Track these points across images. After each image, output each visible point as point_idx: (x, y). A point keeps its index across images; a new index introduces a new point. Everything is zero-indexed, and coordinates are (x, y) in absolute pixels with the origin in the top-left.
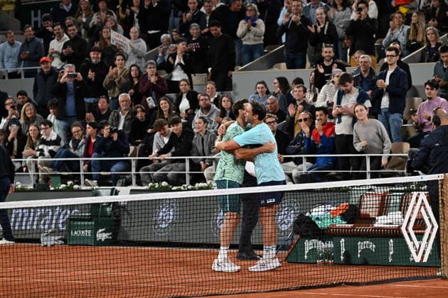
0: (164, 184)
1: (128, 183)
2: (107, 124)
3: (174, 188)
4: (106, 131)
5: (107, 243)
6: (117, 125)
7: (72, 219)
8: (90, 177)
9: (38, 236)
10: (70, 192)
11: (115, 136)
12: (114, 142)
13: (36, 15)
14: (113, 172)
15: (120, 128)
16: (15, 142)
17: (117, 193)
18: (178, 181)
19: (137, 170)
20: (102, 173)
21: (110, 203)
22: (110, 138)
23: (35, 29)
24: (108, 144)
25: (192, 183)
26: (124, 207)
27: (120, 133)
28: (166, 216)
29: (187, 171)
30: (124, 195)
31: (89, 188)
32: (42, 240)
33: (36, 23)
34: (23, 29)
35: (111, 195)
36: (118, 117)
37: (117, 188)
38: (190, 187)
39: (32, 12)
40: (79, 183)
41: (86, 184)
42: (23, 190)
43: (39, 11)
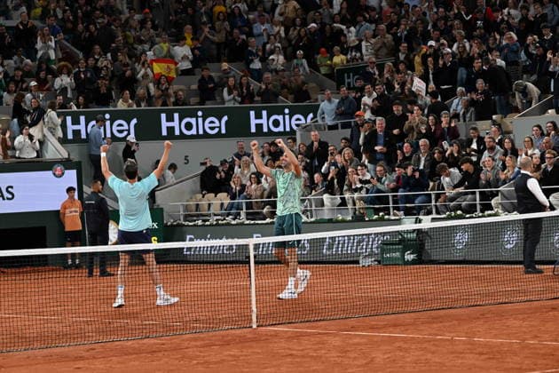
0: (459, 212)
1: (429, 213)
2: (410, 164)
3: (468, 216)
4: (409, 170)
5: (413, 262)
6: (419, 166)
7: (385, 243)
8: (398, 209)
9: (357, 259)
10: (381, 221)
11: (417, 175)
12: (416, 180)
13: (349, 77)
14: (417, 203)
15: (421, 167)
16: (336, 181)
17: (420, 221)
18: (470, 209)
19: (436, 202)
20: (408, 205)
21: (415, 230)
22: (413, 176)
23: (349, 88)
24: (412, 181)
25: (482, 211)
26: (427, 233)
27: (421, 172)
28: (461, 239)
29: (478, 202)
30: (427, 223)
31: (397, 218)
32: (361, 262)
33: (349, 84)
34: (338, 89)
35: (416, 223)
36: (419, 159)
37: (421, 217)
38: (480, 214)
39: (346, 75)
40: (389, 214)
41: (395, 215)
42: (343, 221)
43: (351, 75)
